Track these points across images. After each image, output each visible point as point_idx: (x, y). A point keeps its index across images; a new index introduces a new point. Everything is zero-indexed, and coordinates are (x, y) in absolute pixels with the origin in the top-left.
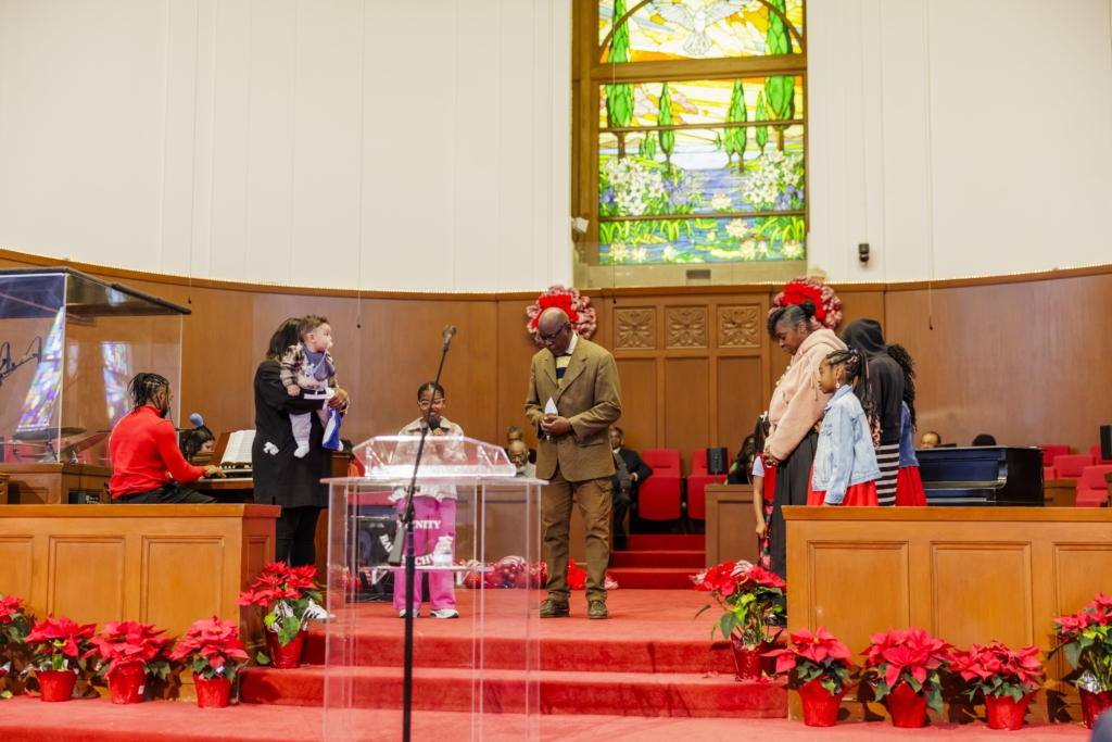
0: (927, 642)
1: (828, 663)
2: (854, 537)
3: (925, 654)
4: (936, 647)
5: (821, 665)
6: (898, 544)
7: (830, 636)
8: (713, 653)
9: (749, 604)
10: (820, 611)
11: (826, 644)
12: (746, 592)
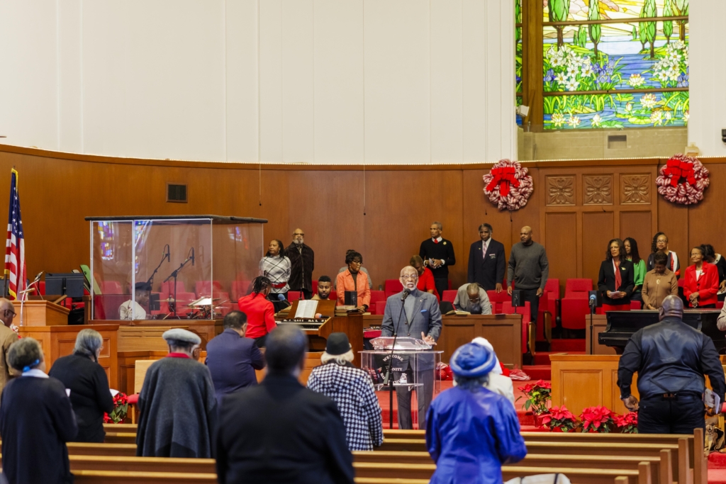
0: (603, 411)
1: (563, 420)
2: (579, 368)
3: (601, 416)
4: (607, 414)
5: (560, 420)
6: (598, 371)
7: (566, 409)
8: (526, 417)
9: (537, 396)
10: (565, 399)
11: (563, 412)
12: (536, 391)
